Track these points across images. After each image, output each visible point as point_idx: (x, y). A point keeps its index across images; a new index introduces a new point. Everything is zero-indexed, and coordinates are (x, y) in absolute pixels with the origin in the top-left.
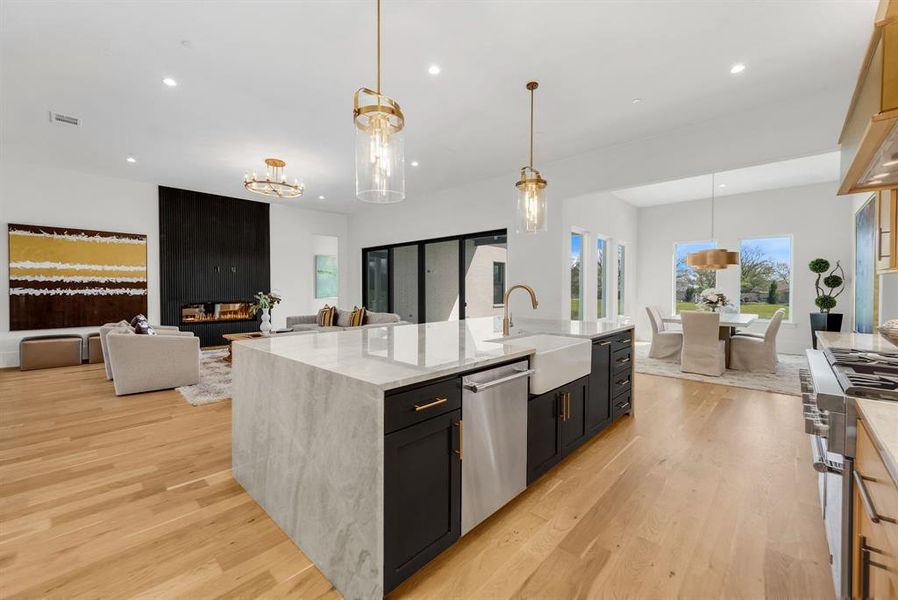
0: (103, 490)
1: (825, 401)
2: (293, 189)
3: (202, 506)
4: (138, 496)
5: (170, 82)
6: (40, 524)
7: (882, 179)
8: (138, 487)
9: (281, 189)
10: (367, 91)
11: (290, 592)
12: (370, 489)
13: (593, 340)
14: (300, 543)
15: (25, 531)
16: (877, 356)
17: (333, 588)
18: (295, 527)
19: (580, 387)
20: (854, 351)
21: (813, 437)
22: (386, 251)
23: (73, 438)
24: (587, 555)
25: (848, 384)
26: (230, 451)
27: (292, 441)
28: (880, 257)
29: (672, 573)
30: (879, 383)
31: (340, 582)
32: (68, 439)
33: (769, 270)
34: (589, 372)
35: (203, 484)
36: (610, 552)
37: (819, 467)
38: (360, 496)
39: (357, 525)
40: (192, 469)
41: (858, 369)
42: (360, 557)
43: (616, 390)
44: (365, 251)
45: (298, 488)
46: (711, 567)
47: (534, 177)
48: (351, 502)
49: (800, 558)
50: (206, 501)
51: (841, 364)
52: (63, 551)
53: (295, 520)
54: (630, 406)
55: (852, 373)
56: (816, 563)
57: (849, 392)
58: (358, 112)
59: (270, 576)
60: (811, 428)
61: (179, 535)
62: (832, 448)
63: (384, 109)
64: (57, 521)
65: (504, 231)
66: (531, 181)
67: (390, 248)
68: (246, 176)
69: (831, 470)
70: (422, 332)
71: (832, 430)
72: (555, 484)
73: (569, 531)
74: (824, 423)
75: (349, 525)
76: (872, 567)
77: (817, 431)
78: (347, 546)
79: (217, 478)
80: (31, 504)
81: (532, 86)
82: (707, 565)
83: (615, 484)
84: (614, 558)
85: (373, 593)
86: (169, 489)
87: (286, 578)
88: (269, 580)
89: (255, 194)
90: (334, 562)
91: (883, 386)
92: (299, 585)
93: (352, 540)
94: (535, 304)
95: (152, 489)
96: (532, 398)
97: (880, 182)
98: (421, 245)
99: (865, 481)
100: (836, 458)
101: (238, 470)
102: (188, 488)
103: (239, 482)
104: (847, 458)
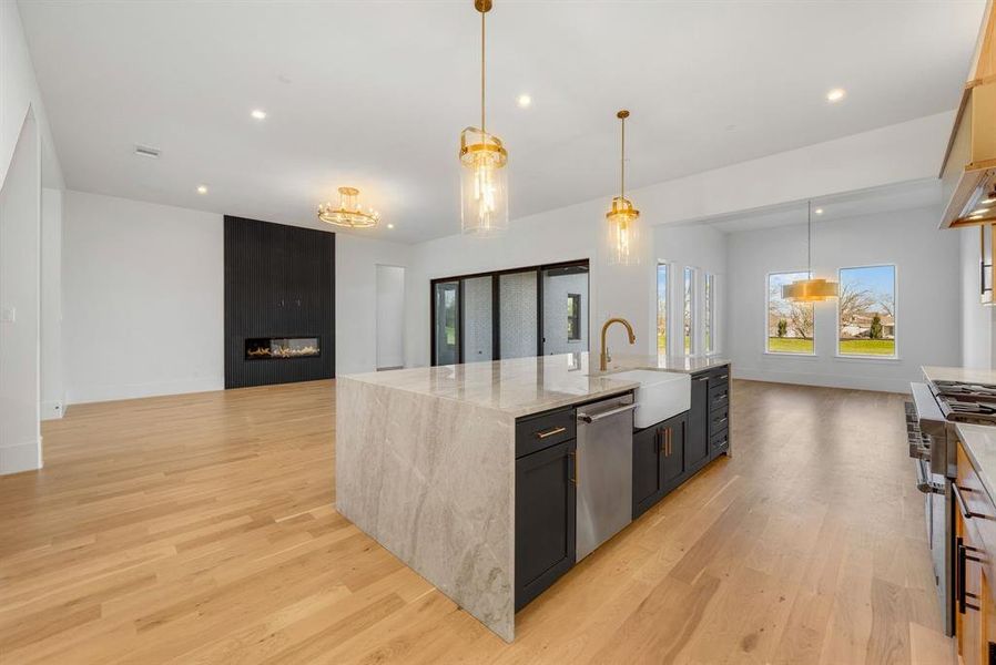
0: (213, 521)
1: (928, 425)
2: (365, 219)
3: (315, 537)
4: (248, 527)
5: (258, 115)
6: (167, 549)
7: (983, 214)
8: (247, 519)
9: (353, 219)
10: (473, 130)
11: (421, 610)
12: (502, 510)
13: (693, 375)
14: (420, 568)
15: (154, 556)
16: (980, 387)
17: (460, 608)
18: (414, 553)
19: (680, 423)
20: (958, 383)
21: (918, 460)
22: (457, 283)
23: (166, 474)
24: (698, 582)
25: (948, 411)
26: (334, 485)
27: (411, 469)
28: (983, 290)
29: (782, 599)
30: (978, 409)
31: (467, 602)
32: (162, 474)
33: (870, 302)
34: (689, 408)
35: (309, 517)
36: (719, 581)
37: (924, 488)
38: (491, 518)
39: (486, 545)
40: (292, 504)
41: (959, 398)
42: (491, 575)
43: (715, 427)
44: (433, 282)
45: (417, 516)
46: (820, 593)
47: (626, 207)
48: (481, 524)
49: (906, 586)
50: (316, 532)
51: (944, 395)
52: (197, 574)
53: (414, 547)
54: (727, 445)
55: (955, 402)
56: (923, 591)
57: (950, 417)
58: (465, 150)
59: (397, 597)
60: (914, 453)
61: (302, 561)
62: (935, 470)
63: (489, 147)
64: (182, 548)
65: (586, 262)
66: (623, 212)
67: (460, 279)
68: (321, 206)
69: (935, 491)
70: (496, 369)
71: (936, 452)
72: (658, 519)
73: (677, 561)
74: (927, 447)
75: (478, 546)
76: (967, 561)
77: (920, 455)
78: (476, 566)
79: (321, 512)
80: (151, 532)
81: (623, 115)
82: (815, 592)
83: (718, 520)
84: (724, 586)
85: (505, 607)
86: (277, 521)
87: (415, 598)
88: (398, 601)
89: (326, 223)
90: (459, 583)
91: (981, 412)
92: (428, 604)
93: (481, 559)
94: (632, 339)
95: (260, 521)
96: (637, 431)
97: (980, 217)
98: (496, 276)
99: (962, 491)
100: (939, 479)
101: (342, 502)
102: (295, 521)
103: (344, 514)
104: (948, 478)
